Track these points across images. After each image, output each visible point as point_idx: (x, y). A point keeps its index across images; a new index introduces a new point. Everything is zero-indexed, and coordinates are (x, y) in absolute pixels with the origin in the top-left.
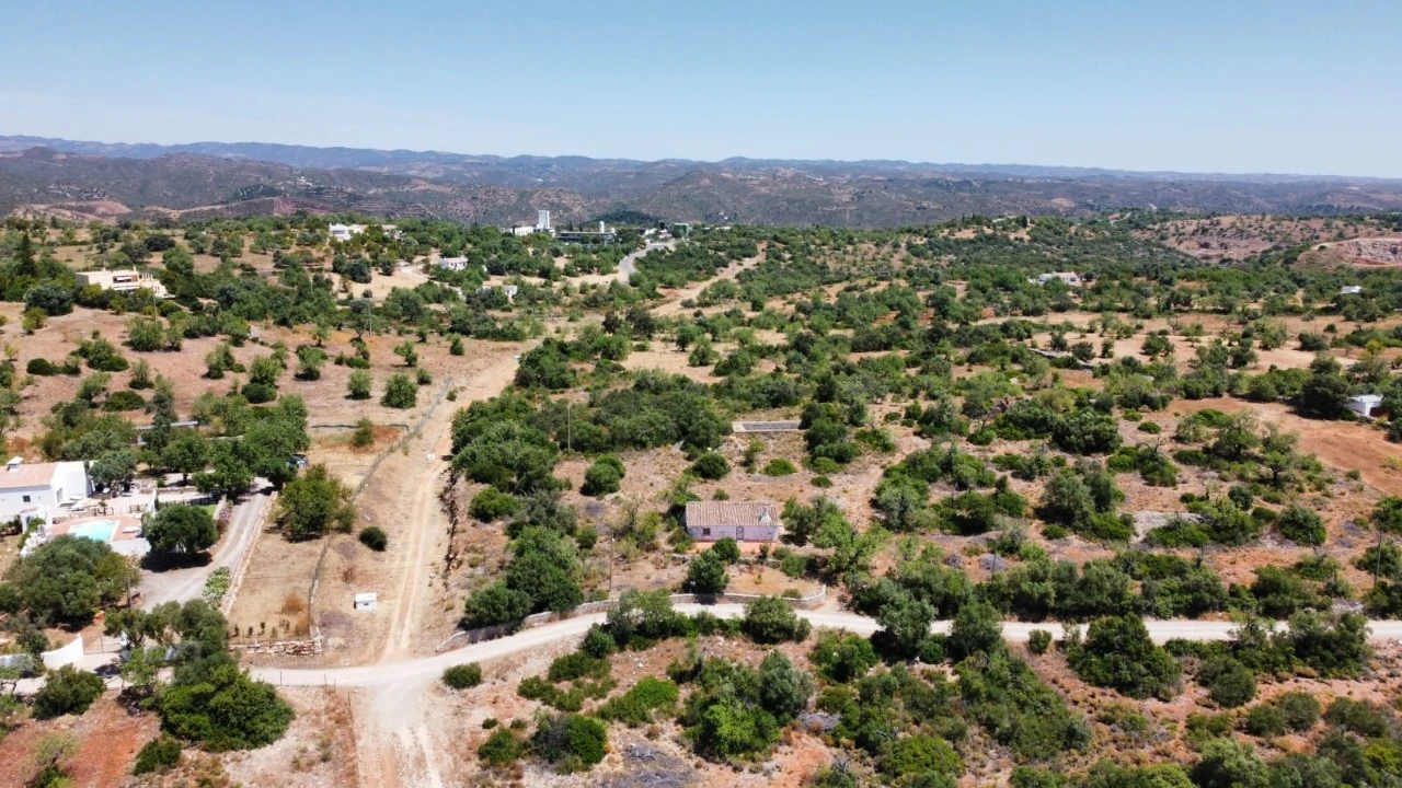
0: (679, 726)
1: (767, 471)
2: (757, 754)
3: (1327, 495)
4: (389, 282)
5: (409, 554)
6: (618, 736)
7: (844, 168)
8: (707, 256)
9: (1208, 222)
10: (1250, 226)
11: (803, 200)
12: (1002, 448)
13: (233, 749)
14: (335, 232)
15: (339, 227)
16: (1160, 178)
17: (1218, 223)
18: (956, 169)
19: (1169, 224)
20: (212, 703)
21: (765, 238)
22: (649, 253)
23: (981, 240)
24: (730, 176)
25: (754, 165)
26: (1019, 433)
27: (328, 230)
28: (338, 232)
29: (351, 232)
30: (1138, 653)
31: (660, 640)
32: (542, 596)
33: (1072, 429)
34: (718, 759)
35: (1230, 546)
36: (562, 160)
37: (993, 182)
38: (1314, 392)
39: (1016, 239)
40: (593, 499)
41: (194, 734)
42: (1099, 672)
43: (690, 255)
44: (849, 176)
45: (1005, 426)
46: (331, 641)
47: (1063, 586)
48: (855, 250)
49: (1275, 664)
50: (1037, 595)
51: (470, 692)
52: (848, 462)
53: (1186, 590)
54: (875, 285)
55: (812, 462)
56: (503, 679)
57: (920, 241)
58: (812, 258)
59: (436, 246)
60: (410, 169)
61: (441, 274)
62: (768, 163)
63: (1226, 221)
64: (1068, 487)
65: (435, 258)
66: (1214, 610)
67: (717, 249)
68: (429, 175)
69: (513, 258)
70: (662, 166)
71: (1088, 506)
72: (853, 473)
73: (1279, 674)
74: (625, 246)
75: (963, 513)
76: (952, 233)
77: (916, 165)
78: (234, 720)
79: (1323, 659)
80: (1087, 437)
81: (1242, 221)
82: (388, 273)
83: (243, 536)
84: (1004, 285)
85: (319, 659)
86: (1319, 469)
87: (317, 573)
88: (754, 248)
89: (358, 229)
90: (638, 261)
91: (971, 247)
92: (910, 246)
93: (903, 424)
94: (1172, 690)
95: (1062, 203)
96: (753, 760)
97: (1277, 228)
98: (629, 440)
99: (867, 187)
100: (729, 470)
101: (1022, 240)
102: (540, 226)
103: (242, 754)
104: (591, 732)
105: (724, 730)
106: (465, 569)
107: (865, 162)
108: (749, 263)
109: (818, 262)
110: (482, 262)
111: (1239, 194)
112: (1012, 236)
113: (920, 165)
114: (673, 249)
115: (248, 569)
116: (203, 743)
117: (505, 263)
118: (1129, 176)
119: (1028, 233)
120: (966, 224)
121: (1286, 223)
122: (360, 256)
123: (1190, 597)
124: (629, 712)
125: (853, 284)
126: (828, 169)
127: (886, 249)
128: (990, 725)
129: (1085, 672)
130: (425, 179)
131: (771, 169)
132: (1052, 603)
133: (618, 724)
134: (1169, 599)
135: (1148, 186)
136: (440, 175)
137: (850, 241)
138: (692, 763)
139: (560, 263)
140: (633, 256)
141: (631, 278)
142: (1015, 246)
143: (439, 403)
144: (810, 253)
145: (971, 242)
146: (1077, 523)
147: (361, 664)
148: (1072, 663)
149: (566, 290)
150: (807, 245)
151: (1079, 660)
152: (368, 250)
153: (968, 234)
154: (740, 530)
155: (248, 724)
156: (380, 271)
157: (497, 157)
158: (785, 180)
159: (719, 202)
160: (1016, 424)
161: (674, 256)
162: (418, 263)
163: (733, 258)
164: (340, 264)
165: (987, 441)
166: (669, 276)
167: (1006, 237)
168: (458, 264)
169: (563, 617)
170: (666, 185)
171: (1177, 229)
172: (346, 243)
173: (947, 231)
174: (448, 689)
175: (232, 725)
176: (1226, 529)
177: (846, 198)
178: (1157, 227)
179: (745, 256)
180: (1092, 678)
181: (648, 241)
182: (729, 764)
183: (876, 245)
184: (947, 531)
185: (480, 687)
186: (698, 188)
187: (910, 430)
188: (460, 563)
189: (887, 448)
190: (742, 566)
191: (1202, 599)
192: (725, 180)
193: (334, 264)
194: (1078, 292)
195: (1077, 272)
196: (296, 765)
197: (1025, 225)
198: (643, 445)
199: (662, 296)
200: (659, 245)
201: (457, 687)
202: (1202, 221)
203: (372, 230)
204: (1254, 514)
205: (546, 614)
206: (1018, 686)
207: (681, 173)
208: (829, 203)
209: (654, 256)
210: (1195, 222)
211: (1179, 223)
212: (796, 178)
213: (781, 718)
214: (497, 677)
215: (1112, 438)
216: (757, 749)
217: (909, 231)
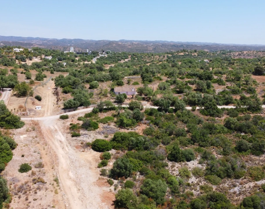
0: (115, 123)
1: (133, 84)
2: (132, 127)
3: (257, 86)
4: (31, 62)
5: (47, 102)
6: (101, 125)
7: (151, 42)
8: (116, 58)
9: (241, 53)
10: (251, 53)
11: (140, 50)
12: (187, 80)
13: (11, 129)
14: (15, 50)
15: (16, 49)
16: (230, 45)
17: (243, 53)
18: (179, 43)
19: (231, 53)
20: (6, 119)
21: (131, 55)
22: (100, 57)
23: (185, 55)
24: (121, 43)
25: (127, 41)
26: (191, 77)
27: (13, 49)
28: (16, 50)
29: (20, 50)
30: (214, 109)
31: (109, 111)
32: (82, 102)
33: (203, 75)
34: (124, 128)
35: (236, 95)
36: (75, 40)
37: (189, 45)
38: (257, 70)
39: (194, 55)
40: (92, 90)
41: (2, 126)
42: (206, 113)
43: (111, 58)
44: (152, 44)
45: (188, 76)
46: (31, 114)
47: (199, 98)
48: (154, 57)
49: (243, 111)
50: (193, 101)
51: (66, 120)
52: (152, 82)
53: (225, 99)
54: (159, 63)
55: (143, 82)
56: (74, 118)
57: (170, 55)
58: (143, 59)
59: (43, 54)
60: (32, 42)
61: (45, 60)
62: (131, 41)
63: (245, 52)
64: (201, 83)
65: (43, 57)
66: (231, 104)
67: (118, 57)
68: (38, 43)
69: (64, 57)
70: (102, 41)
71: (205, 87)
72: (153, 84)
73: (244, 113)
74: (94, 55)
75: (178, 90)
76: (178, 54)
77: (169, 42)
78: (11, 122)
79: (253, 110)
80: (206, 77)
81: (249, 52)
82: (31, 60)
83: (6, 96)
84: (191, 62)
85: (28, 116)
86: (256, 82)
87: (26, 102)
88: (128, 57)
89: (21, 50)
90: (97, 59)
91: (183, 57)
92: (167, 57)
93: (164, 76)
94: (221, 115)
95: (206, 50)
96: (132, 128)
97: (257, 54)
98: (99, 80)
99: (157, 46)
100: (124, 84)
101: (195, 55)
102: (71, 51)
103: (14, 130)
104: (95, 123)
105: (125, 121)
106: (62, 101)
107: (156, 41)
108: (126, 60)
109: (144, 60)
110: (56, 58)
111: (249, 49)
112: (193, 54)
113: (170, 42)
114: (107, 56)
115: (8, 102)
116: (4, 128)
117: (62, 58)
118: (223, 45)
119: (197, 54)
120: (182, 52)
121: (259, 53)
122: (23, 56)
123: (226, 101)
124: (104, 121)
125: (153, 63)
126: (147, 43)
127: (162, 57)
128: (183, 121)
129: (203, 113)
130: (37, 44)
131: (132, 43)
132: (197, 103)
133: (101, 123)
134: (222, 101)
135: (228, 46)
136: (41, 43)
137: (152, 55)
138: (118, 129)
139: (77, 59)
140: (96, 58)
141: (96, 62)
142: (194, 57)
143: (49, 81)
144: (142, 58)
145: (183, 56)
146: (203, 91)
147: (39, 117)
148: (201, 112)
149: (79, 64)
150: (141, 56)
151: (202, 112)
152: (25, 54)
153: (182, 54)
154: (127, 92)
155: (15, 124)
156: (29, 59)
157: (57, 39)
158: (135, 45)
159: (118, 50)
160: (190, 75)
161: (107, 58)
162: (38, 58)
163: (122, 59)
164: (18, 57)
165: (184, 78)
166: (106, 62)
167: (192, 55)
168: (50, 58)
169: (87, 108)
170: (103, 46)
171: (233, 54)
172: (19, 53)
173: (177, 53)
174: (61, 120)
175: (11, 124)
176: (235, 91)
177: (151, 49)
178: (229, 54)
179: (125, 58)
180: (205, 114)
181: (100, 55)
182: (126, 129)
183: (159, 56)
184: (174, 93)
185: (68, 119)
186: (112, 47)
187: (166, 77)
188: (61, 100)
189: (161, 80)
190: (128, 99)
191: (229, 101)
192: (120, 45)
193: (16, 57)
194: (208, 63)
195: (208, 59)
196: (27, 131)
197: (196, 52)
198: (103, 81)
199: (104, 66)
200: (103, 56)
201: (63, 119)
202: (239, 52)
203: (25, 49)
204: (242, 89)
205: (83, 107)
206: (189, 115)
207: (108, 43)
208: (147, 50)
209: (102, 58)
210: (238, 53)
211: (234, 53)
212: (138, 44)
213: (137, 121)
214: (72, 117)
215: (211, 77)
216: (132, 126)
217: (167, 53)
